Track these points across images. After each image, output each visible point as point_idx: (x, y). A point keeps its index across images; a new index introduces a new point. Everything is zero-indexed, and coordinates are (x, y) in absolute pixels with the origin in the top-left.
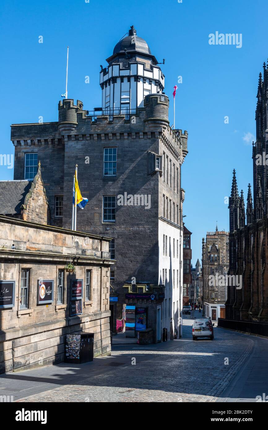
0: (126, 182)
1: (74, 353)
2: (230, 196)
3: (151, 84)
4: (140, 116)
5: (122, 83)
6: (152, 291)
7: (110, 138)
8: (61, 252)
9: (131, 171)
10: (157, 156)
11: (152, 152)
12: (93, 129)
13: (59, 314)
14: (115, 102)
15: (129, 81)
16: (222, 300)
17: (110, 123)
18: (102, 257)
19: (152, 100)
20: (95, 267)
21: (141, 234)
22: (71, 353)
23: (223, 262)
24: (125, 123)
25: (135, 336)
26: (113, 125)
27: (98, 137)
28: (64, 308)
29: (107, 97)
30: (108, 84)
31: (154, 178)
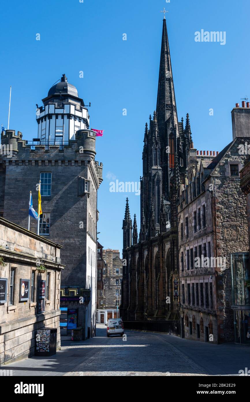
0: (59, 202)
1: (44, 346)
2: (124, 220)
3: (80, 122)
4: (72, 147)
5: (57, 120)
6: (83, 294)
7: (46, 164)
8: (34, 255)
9: (64, 193)
10: (86, 180)
11: (82, 177)
12: (31, 156)
13: (31, 311)
14: (51, 134)
15: (63, 118)
16: (109, 306)
17: (47, 152)
18: (56, 262)
19: (83, 134)
20: (52, 271)
21: (71, 245)
22: (41, 347)
23: (110, 275)
24: (59, 152)
25: (66, 334)
26: (49, 153)
27: (35, 163)
28: (34, 306)
29: (43, 130)
30: (44, 120)
31: (83, 198)
